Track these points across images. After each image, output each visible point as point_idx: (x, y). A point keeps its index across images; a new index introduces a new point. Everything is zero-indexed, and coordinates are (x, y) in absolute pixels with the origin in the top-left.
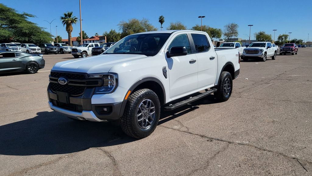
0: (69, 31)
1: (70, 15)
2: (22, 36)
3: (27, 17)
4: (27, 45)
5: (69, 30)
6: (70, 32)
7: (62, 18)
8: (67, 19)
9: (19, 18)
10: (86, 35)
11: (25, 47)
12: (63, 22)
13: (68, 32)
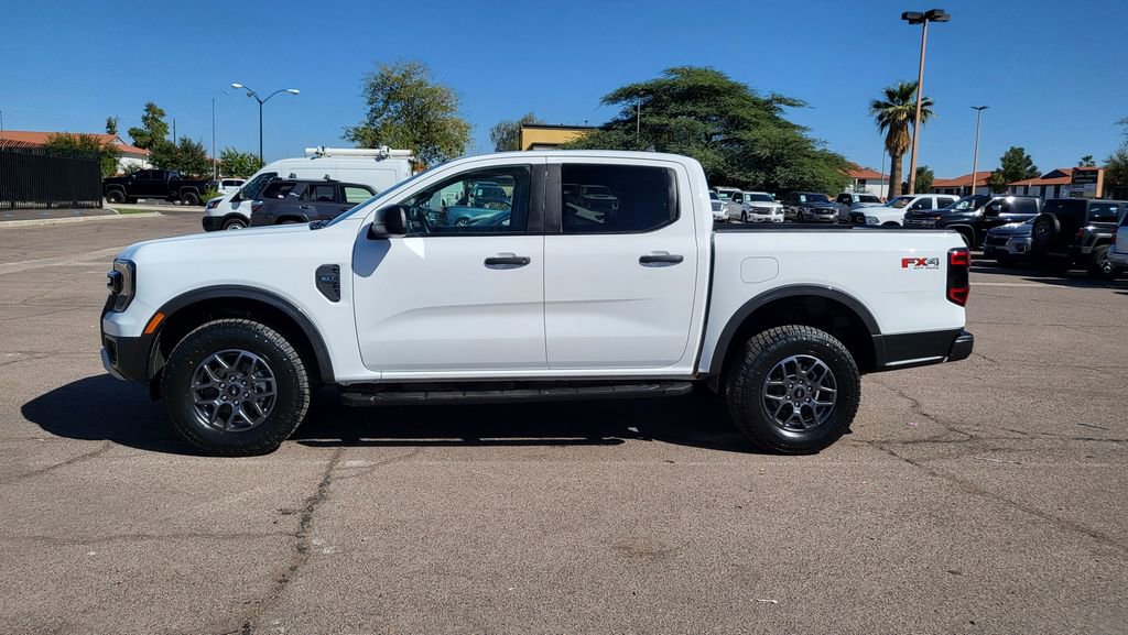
0: (896, 150)
1: (904, 94)
2: (751, 168)
3: (783, 106)
4: (747, 195)
5: (894, 148)
6: (898, 154)
7: (878, 105)
8: (891, 110)
9: (753, 112)
10: (1030, 163)
11: (740, 203)
12: (881, 117)
13: (890, 154)
